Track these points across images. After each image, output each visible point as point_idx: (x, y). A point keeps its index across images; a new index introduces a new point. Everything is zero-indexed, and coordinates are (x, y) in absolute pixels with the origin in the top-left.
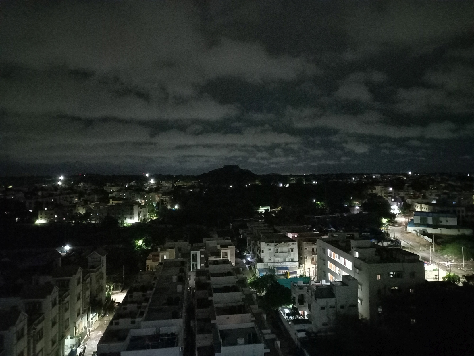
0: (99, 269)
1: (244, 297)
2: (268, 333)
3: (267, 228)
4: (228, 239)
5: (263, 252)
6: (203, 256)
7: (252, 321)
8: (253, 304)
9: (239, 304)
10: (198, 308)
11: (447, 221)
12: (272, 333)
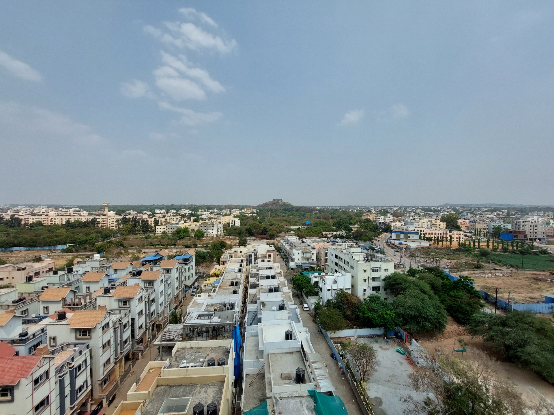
0: (190, 262)
1: (279, 282)
2: (292, 304)
3: (298, 240)
4: (272, 246)
5: (294, 255)
6: (255, 256)
7: (283, 297)
8: (285, 286)
9: (275, 287)
10: (250, 288)
11: (413, 237)
12: (295, 305)
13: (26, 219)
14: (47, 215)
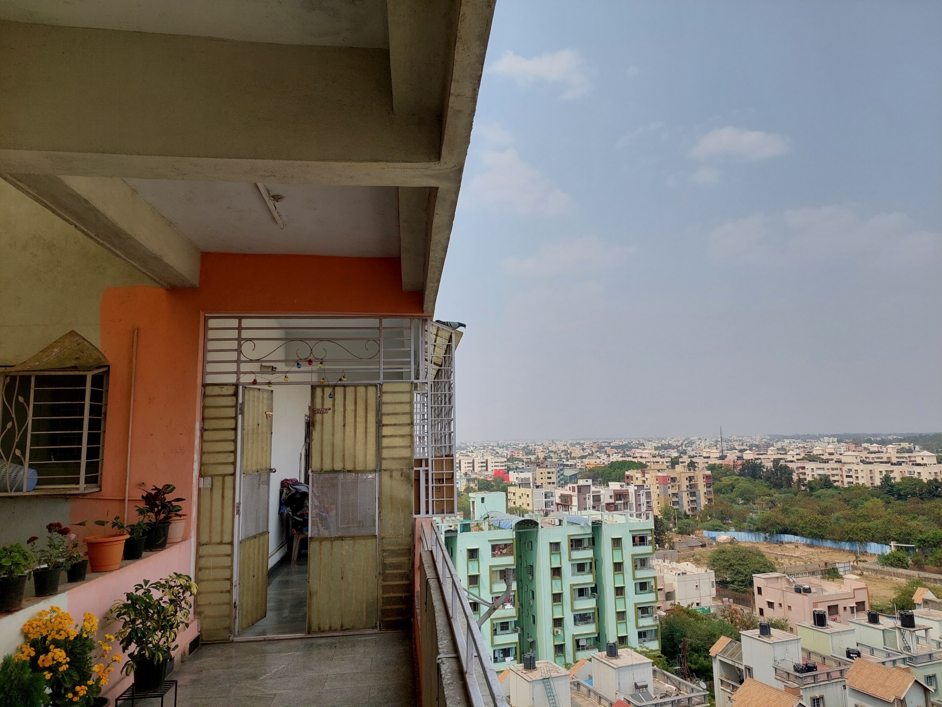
13: (801, 471)
14: (839, 461)
